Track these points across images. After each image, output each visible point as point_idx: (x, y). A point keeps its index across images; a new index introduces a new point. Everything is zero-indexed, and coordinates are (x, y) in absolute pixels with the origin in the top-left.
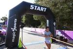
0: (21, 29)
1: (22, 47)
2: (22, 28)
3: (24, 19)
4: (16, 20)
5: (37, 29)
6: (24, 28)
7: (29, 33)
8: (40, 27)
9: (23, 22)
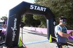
0: (21, 29)
1: (22, 47)
2: (22, 27)
3: (24, 19)
4: (16, 19)
5: (36, 28)
6: (24, 28)
7: (29, 33)
8: (40, 27)
9: (23, 21)
